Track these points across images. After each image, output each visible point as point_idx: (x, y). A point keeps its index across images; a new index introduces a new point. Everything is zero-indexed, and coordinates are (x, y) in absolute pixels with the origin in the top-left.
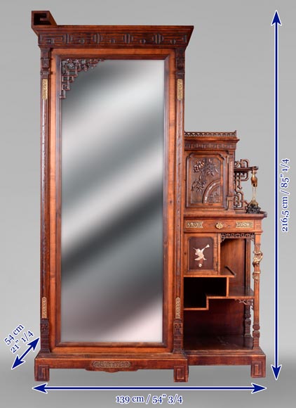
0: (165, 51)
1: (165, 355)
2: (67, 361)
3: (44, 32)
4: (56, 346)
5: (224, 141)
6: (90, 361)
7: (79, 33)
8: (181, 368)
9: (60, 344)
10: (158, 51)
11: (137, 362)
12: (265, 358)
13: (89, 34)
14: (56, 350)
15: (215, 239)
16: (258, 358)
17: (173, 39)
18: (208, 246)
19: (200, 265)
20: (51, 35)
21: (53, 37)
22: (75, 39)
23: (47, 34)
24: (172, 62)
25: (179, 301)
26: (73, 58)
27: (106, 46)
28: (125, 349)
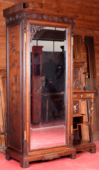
0: (67, 25)
1: (68, 149)
2: (36, 157)
3: (26, 12)
4: (29, 152)
5: (81, 62)
6: (44, 156)
7: (39, 14)
8: (74, 153)
9: (31, 150)
10: (64, 25)
11: (60, 153)
12: (95, 146)
13: (42, 15)
14: (29, 154)
15: (80, 101)
16: (94, 146)
17: (71, 21)
18: (77, 104)
19: (75, 112)
20: (28, 13)
21: (29, 15)
22: (37, 16)
23: (27, 13)
24: (69, 30)
25: (72, 127)
26: (35, 25)
27: (48, 21)
28: (54, 149)
